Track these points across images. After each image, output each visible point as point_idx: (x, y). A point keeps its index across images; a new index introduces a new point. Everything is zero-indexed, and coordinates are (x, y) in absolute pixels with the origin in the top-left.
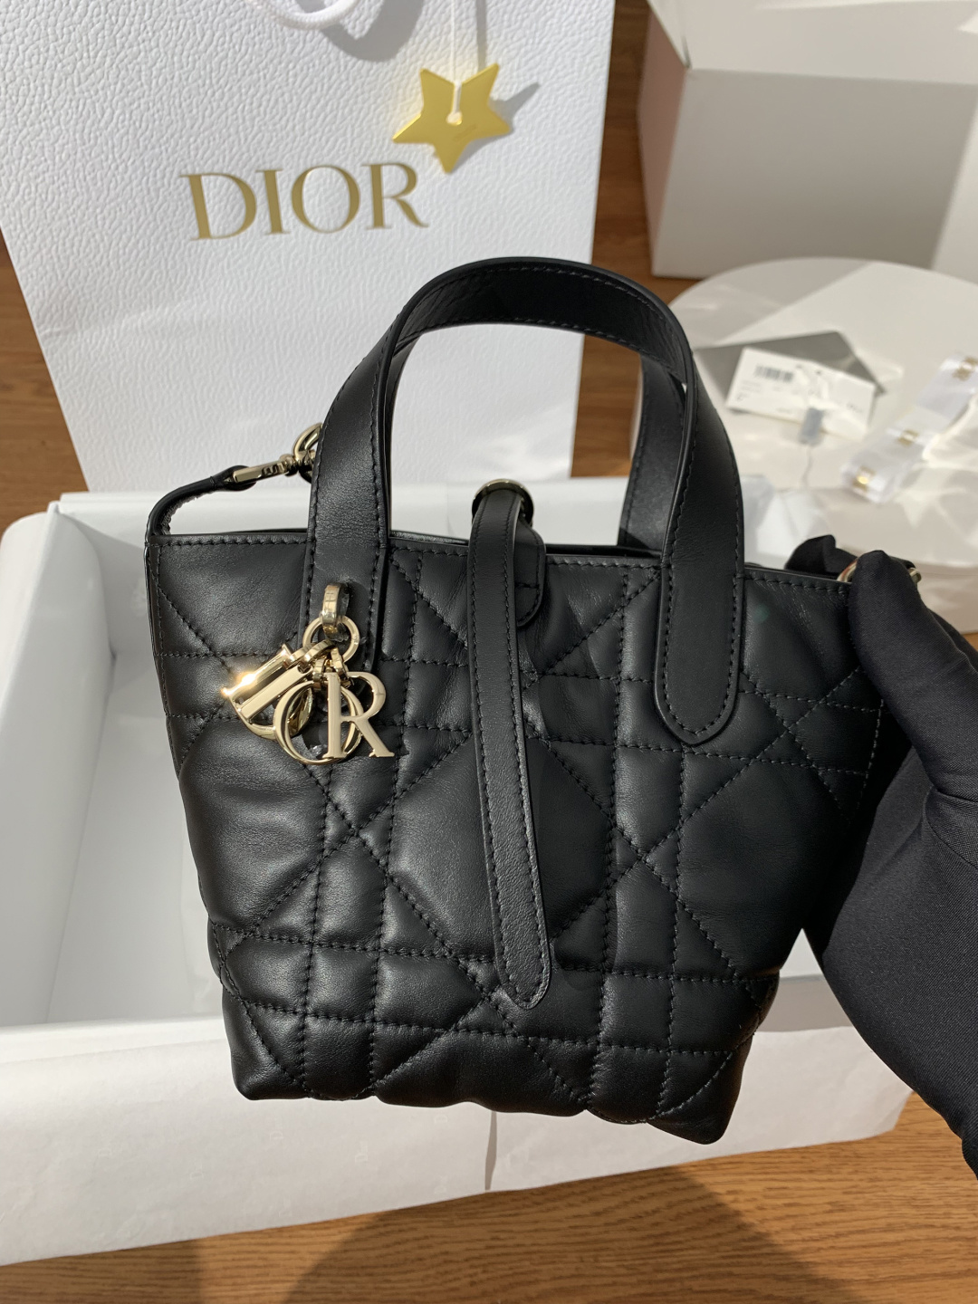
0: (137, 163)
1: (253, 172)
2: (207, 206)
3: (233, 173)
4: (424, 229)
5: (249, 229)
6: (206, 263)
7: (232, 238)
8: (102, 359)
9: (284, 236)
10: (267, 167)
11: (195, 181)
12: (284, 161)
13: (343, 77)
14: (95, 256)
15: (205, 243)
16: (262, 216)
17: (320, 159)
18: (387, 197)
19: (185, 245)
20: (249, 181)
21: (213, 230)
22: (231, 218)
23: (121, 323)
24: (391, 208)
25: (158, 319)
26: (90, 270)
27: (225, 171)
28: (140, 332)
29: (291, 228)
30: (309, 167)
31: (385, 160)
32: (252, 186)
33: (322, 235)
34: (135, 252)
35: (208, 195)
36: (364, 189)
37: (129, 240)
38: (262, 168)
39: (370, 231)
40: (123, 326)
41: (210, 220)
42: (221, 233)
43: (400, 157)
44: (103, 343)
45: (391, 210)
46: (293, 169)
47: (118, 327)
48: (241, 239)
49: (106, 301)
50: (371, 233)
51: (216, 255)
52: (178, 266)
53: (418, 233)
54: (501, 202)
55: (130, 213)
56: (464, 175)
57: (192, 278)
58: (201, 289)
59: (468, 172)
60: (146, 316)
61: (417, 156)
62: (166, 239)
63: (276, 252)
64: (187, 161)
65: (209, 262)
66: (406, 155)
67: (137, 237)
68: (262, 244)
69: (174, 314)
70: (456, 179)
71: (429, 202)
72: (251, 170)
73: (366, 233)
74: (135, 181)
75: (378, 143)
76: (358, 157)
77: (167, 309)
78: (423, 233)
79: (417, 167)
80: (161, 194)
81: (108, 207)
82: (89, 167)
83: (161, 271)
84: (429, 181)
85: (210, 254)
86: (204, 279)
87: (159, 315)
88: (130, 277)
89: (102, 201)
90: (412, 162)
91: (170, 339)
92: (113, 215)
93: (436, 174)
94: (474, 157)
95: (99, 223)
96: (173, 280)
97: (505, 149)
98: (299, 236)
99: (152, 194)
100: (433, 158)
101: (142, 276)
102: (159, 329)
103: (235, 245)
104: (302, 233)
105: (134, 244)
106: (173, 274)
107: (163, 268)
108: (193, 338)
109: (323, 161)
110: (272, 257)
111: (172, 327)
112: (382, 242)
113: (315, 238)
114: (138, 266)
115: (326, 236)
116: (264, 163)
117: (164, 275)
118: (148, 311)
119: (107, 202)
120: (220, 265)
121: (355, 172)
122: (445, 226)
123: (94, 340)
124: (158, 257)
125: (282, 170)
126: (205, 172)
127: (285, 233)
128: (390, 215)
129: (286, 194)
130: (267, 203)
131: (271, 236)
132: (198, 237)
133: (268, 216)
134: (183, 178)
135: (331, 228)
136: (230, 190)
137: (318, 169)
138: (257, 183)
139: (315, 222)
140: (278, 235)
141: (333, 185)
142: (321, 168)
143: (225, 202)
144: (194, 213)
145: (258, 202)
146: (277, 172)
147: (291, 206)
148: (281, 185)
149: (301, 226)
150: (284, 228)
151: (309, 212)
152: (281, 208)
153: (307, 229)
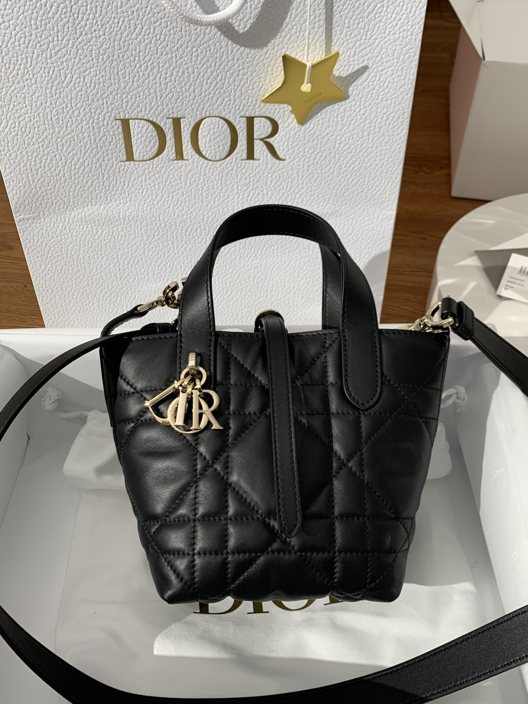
0: (87, 110)
1: (165, 118)
2: (133, 140)
3: (151, 119)
4: (282, 162)
5: (161, 156)
7: (148, 162)
8: (57, 237)
9: (184, 162)
10: (175, 115)
11: (125, 123)
12: (186, 112)
13: (230, 58)
14: (55, 170)
15: (130, 164)
16: (170, 149)
17: (211, 112)
18: (257, 139)
19: (116, 165)
20: (162, 125)
21: (136, 156)
22: (148, 148)
23: (71, 214)
24: (259, 146)
25: (96, 213)
26: (52, 178)
27: (145, 118)
28: (83, 220)
29: (190, 157)
30: (204, 117)
31: (257, 114)
32: (164, 128)
33: (211, 162)
34: (82, 167)
35: (134, 132)
36: (241, 133)
37: (79, 159)
38: (171, 116)
39: (244, 161)
40: (72, 216)
41: (134, 149)
42: (141, 158)
43: (267, 113)
44: (58, 227)
45: (259, 148)
46: (193, 118)
47: (69, 216)
48: (155, 163)
49: (61, 199)
50: (245, 163)
51: (137, 172)
52: (111, 178)
53: (277, 165)
54: (337, 146)
55: (80, 142)
56: (311, 126)
57: (120, 187)
58: (125, 194)
59: (314, 124)
60: (88, 210)
61: (279, 112)
62: (104, 161)
63: (178, 173)
64: (120, 110)
65: (132, 177)
66: (272, 111)
67: (84, 158)
68: (169, 167)
69: (107, 210)
70: (306, 129)
71: (286, 144)
72: (163, 117)
73: (242, 163)
74: (84, 122)
75: (252, 102)
76: (238, 112)
77: (102, 206)
78: (281, 165)
79: (279, 119)
80: (101, 131)
81: (65, 138)
82: (55, 112)
83: (99, 181)
84: (287, 130)
85: (134, 171)
86: (128, 188)
87: (97, 210)
88: (78, 184)
89: (62, 134)
90: (276, 116)
91: (104, 226)
92: (68, 143)
93: (292, 125)
94: (319, 114)
95: (59, 148)
96: (107, 188)
97: (342, 110)
98: (195, 163)
99: (96, 131)
100: (291, 114)
101: (86, 184)
102: (96, 220)
103: (151, 166)
104: (197, 161)
105: (82, 163)
106: (107, 184)
107: (101, 179)
108: (119, 227)
109: (213, 113)
110: (176, 176)
111: (105, 219)
112: (252, 170)
113: (206, 164)
114: (84, 177)
115: (213, 164)
116: (173, 113)
117: (101, 184)
118: (89, 207)
119: (65, 134)
120: (140, 179)
121: (235, 121)
122: (296, 160)
123: (52, 224)
124: (98, 172)
125: (185, 118)
126: (132, 118)
127: (185, 160)
128: (258, 151)
129: (187, 134)
130: (173, 139)
131: (175, 162)
132: (125, 160)
133: (174, 148)
134: (117, 121)
135: (217, 159)
136: (149, 130)
137: (210, 118)
138: (167, 126)
139: (206, 154)
140: (181, 161)
141: (220, 130)
142: (212, 118)
143: (145, 138)
144: (124, 144)
145: (168, 139)
146: (181, 119)
147: (190, 142)
148: (184, 128)
149: (197, 156)
150: (184, 157)
151: (202, 146)
152: (183, 143)
153: (201, 158)
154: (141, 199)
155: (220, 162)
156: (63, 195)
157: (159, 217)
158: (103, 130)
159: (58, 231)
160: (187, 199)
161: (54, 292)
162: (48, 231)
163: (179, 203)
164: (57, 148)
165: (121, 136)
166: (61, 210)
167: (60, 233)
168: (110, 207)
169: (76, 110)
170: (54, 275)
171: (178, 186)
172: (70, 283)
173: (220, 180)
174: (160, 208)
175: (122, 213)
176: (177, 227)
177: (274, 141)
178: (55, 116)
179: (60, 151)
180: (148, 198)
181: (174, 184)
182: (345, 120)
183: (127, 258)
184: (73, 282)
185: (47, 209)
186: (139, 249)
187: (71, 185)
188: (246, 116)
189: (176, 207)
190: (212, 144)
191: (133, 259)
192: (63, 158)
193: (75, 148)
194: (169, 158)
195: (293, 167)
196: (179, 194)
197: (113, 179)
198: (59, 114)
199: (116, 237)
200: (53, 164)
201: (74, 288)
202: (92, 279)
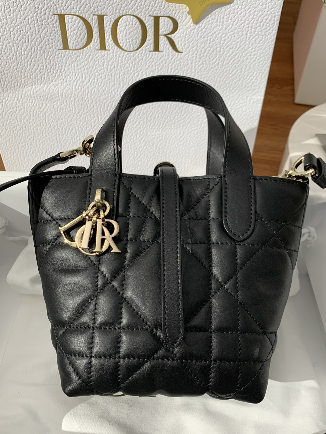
0: (32, 5)
1: (92, 15)
2: (67, 32)
3: (81, 15)
4: (180, 54)
5: (89, 46)
6: (66, 63)
7: (79, 51)
8: (13, 108)
9: (106, 52)
10: (100, 13)
11: (61, 18)
12: (108, 10)
14: (9, 54)
15: (66, 52)
16: (96, 40)
17: (127, 11)
18: (162, 35)
19: (56, 52)
20: (89, 20)
21: (70, 45)
22: (79, 39)
23: (23, 91)
24: (163, 41)
25: (41, 90)
26: (7, 61)
27: (77, 14)
28: (32, 96)
29: (110, 48)
30: (121, 15)
31: (162, 14)
32: (91, 23)
33: (126, 53)
34: (30, 53)
35: (68, 26)
36: (150, 30)
37: (27, 46)
38: (96, 13)
39: (151, 53)
40: (24, 92)
41: (69, 40)
42: (74, 48)
43: (170, 13)
44: (14, 100)
45: (163, 42)
46: (113, 15)
47: (21, 92)
48: (84, 52)
49: (15, 79)
50: (152, 54)
51: (71, 59)
52: (52, 63)
53: (176, 56)
54: (222, 42)
55: (28, 32)
56: (203, 25)
57: (59, 71)
58: (63, 76)
59: (206, 24)
60: (35, 88)
61: (179, 13)
62: (46, 48)
63: (102, 60)
64: (57, 6)
65: (68, 62)
66: (174, 12)
67: (31, 45)
68: (95, 55)
69: (49, 88)
70: (199, 27)
71: (183, 39)
72: (90, 14)
73: (149, 54)
74: (30, 15)
75: (158, 4)
76: (148, 12)
77: (46, 85)
78: (179, 57)
79: (179, 19)
80: (43, 23)
81: (16, 28)
82: (7, 5)
83: (43, 65)
84: (184, 28)
85: (68, 58)
86: (65, 72)
87: (42, 88)
88: (27, 67)
89: (14, 25)
90: (176, 16)
91: (47, 101)
92: (19, 33)
93: (189, 24)
94: (210, 16)
95: (12, 36)
96: (49, 71)
97: (227, 12)
98: (114, 53)
99: (39, 23)
100: (188, 15)
101: (34, 67)
102: (42, 95)
103: (81, 55)
104: (116, 51)
105: (29, 50)
106: (49, 67)
107: (44, 63)
108: (58, 102)
109: (128, 12)
110: (100, 63)
111: (48, 95)
112: (158, 59)
113: (122, 54)
114: (31, 61)
115: (128, 54)
116: (98, 11)
117: (45, 67)
118: (36, 85)
119: (16, 25)
120: (73, 64)
121: (145, 20)
122: (191, 53)
123: (9, 98)
124: (42, 57)
125: (107, 15)
126: (67, 13)
127: (107, 50)
128: (162, 45)
129: (109, 29)
130: (98, 33)
131: (100, 51)
132: (62, 48)
133: (99, 41)
134: (55, 16)
135: (131, 50)
136: (80, 24)
137: (126, 16)
138: (93, 21)
139: (123, 46)
140: (103, 51)
141: (133, 26)
142: (127, 16)
143: (76, 31)
144: (61, 35)
145: (94, 33)
146: (104, 16)
147: (111, 36)
148: (106, 24)
149: (116, 47)
150: (107, 48)
151: (120, 40)
152: (106, 36)
153: (119, 49)
154: (74, 81)
155: (133, 53)
156: (16, 75)
157: (88, 95)
158: (45, 23)
159: (14, 104)
160: (108, 81)
161: (13, 150)
162: (7, 103)
163: (102, 85)
164: (10, 36)
165: (59, 28)
166: (15, 88)
167: (15, 105)
168: (51, 86)
169: (23, 5)
170: (12, 137)
171: (101, 71)
172: (24, 144)
173: (133, 67)
174: (88, 88)
175: (61, 91)
176: (101, 103)
177: (174, 37)
178: (7, 9)
179: (12, 39)
180: (79, 80)
181: (98, 69)
182: (230, 21)
183: (64, 126)
184: (26, 143)
185: (5, 86)
186: (73, 119)
187: (22, 68)
188: (154, 15)
189: (100, 87)
190: (127, 37)
191: (69, 127)
192: (15, 45)
193: (24, 37)
194: (95, 48)
195: (188, 58)
196: (103, 77)
197: (53, 64)
198: (10, 7)
199: (56, 110)
200: (7, 50)
201: (27, 148)
202: (39, 141)
